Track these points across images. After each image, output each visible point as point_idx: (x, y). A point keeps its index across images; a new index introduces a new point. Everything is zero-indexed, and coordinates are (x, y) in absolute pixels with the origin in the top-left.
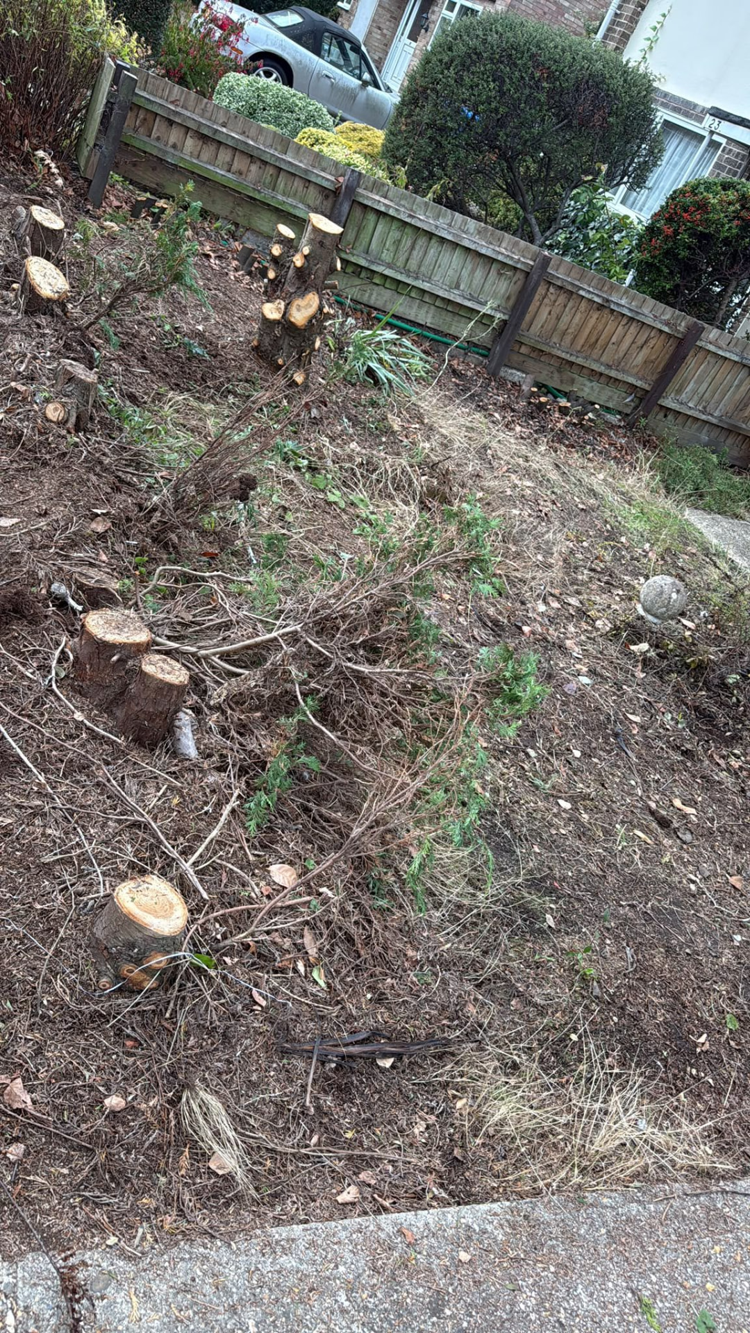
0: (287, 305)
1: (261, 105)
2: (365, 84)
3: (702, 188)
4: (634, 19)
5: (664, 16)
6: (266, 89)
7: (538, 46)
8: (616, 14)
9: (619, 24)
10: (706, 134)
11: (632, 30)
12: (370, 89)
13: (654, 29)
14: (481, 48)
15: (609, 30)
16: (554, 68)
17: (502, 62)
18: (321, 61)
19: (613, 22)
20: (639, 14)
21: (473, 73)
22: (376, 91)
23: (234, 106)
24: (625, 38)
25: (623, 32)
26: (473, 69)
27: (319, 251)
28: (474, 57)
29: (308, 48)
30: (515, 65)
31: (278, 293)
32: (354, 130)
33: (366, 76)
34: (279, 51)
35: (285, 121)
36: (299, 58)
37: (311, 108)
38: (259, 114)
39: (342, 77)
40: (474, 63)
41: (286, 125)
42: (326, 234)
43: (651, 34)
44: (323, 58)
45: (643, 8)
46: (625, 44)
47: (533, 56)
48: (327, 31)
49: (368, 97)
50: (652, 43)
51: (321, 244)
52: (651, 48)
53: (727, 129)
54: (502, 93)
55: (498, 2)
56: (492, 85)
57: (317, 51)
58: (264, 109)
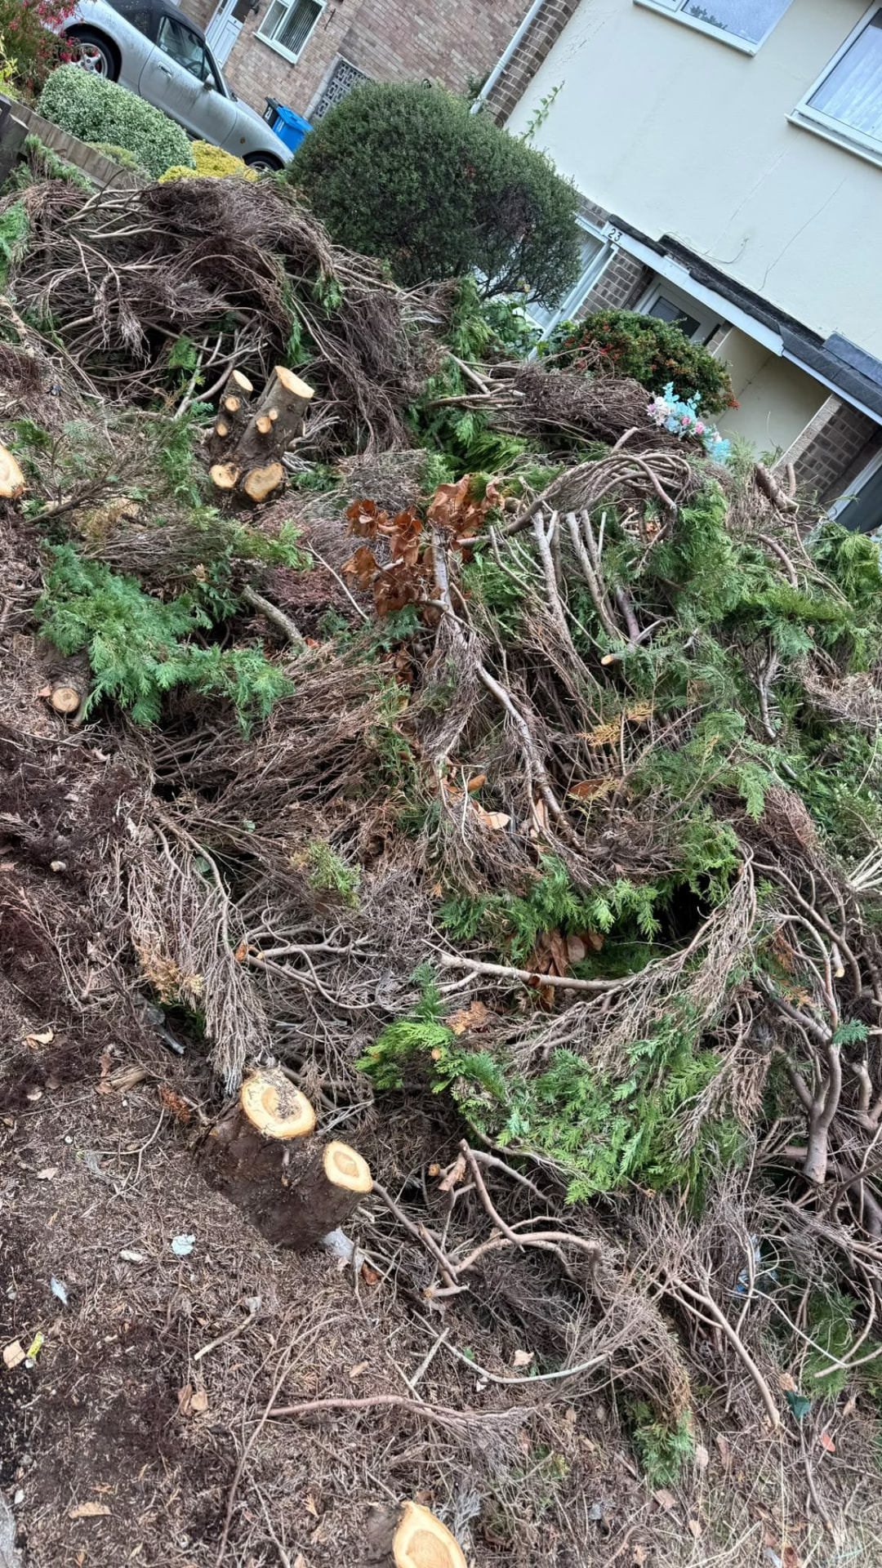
0: (243, 475)
1: (109, 117)
2: (208, 87)
3: (621, 325)
4: (523, 84)
5: (556, 90)
6: (116, 97)
7: (466, 139)
8: (502, 74)
9: (506, 86)
10: (605, 241)
11: (519, 96)
12: (213, 93)
13: (545, 102)
14: (403, 128)
15: (494, 89)
16: (482, 168)
17: (426, 150)
18: (157, 49)
19: (499, 82)
20: (527, 80)
21: (392, 155)
22: (219, 97)
23: (73, 110)
24: (511, 103)
25: (509, 94)
26: (393, 150)
27: (286, 415)
28: (395, 136)
29: (141, 30)
30: (442, 156)
31: (228, 454)
32: (208, 154)
33: (210, 78)
34: (106, 28)
35: (137, 140)
36: (130, 40)
37: (169, 129)
38: (106, 127)
39: (180, 75)
40: (395, 144)
41: (138, 146)
42: (297, 398)
43: (541, 107)
44: (159, 45)
45: (533, 74)
46: (510, 110)
47: (460, 150)
48: (167, 16)
49: (210, 104)
50: (541, 117)
51: (290, 409)
52: (539, 123)
53: (626, 242)
54: (423, 185)
55: (346, 2)
56: (415, 175)
57: (153, 36)
58: (112, 122)
